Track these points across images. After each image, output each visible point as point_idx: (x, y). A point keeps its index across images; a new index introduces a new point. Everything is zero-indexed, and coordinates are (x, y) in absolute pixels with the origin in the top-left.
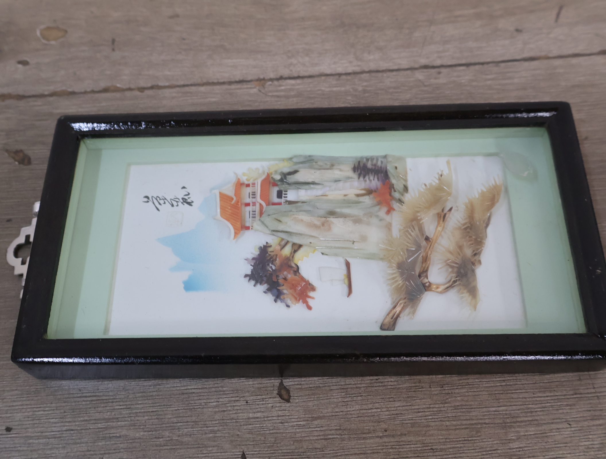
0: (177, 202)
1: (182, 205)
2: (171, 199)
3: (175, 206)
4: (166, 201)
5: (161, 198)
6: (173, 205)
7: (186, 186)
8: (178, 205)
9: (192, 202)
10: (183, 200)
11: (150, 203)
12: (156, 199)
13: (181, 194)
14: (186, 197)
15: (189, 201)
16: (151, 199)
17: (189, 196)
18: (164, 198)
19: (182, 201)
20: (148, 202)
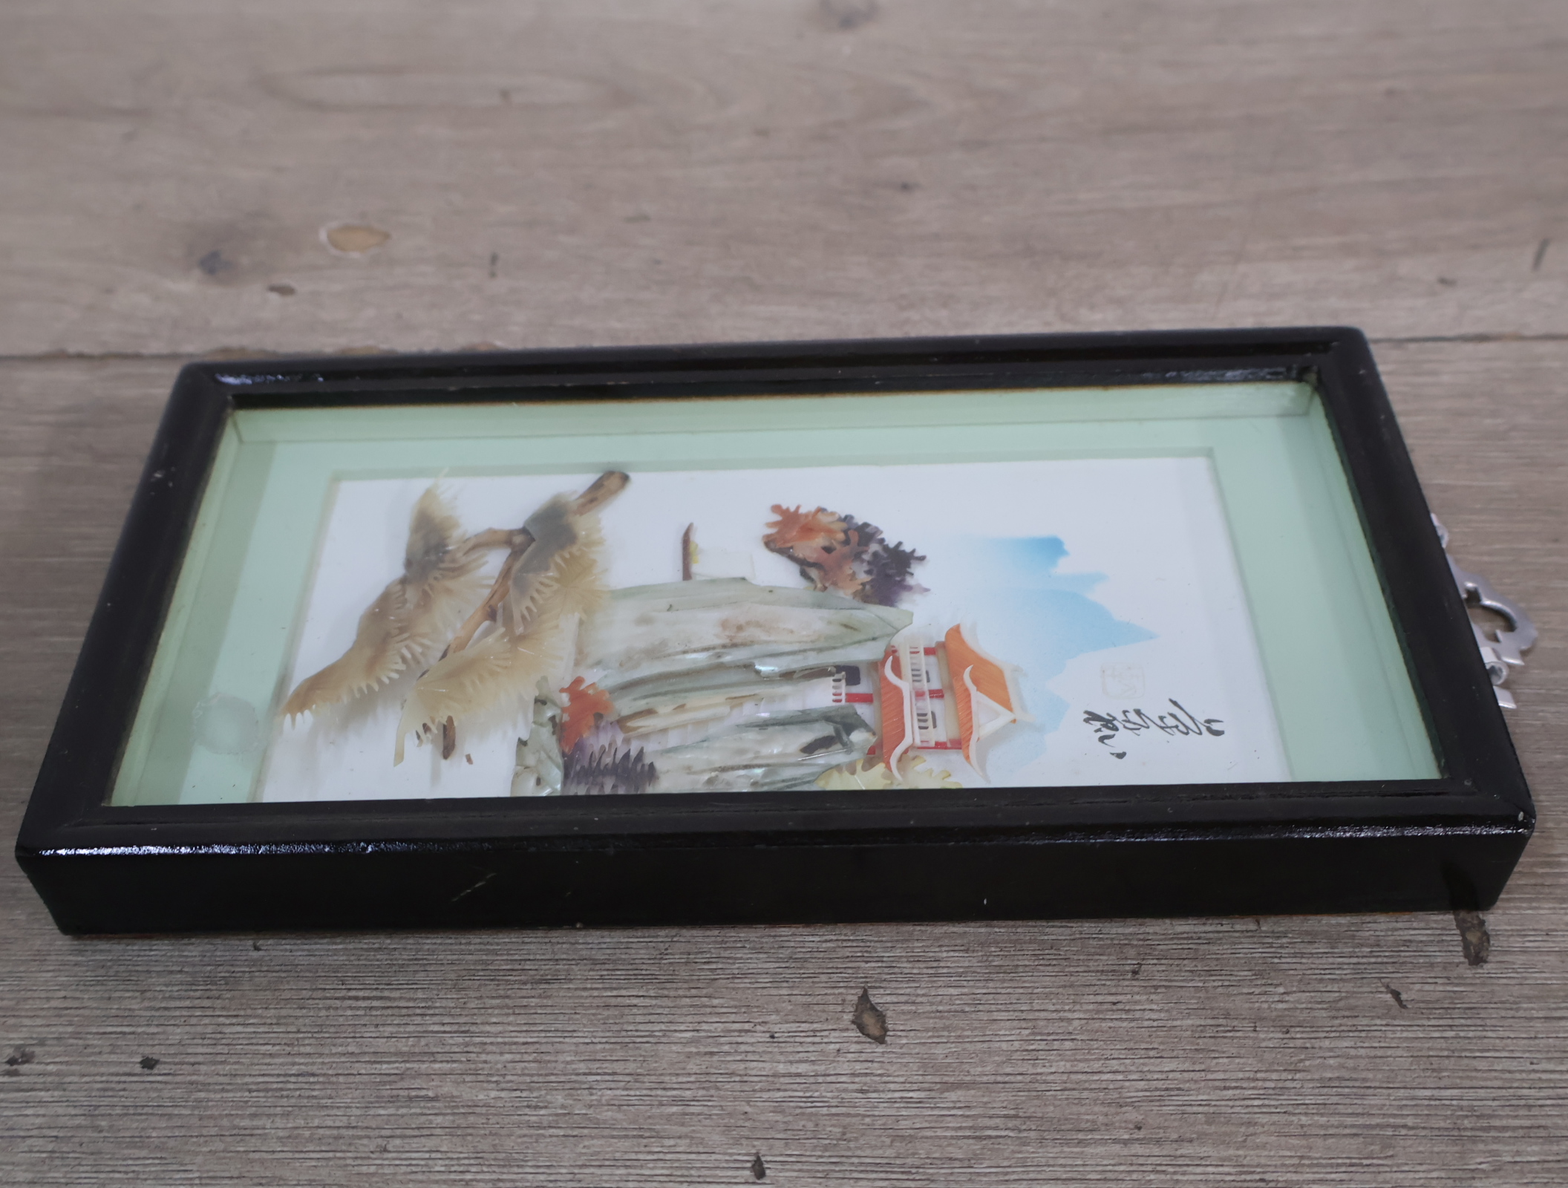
0: (1129, 721)
1: (1114, 715)
2: (1148, 727)
3: (1131, 710)
4: (1163, 725)
5: (1175, 729)
6: (1138, 712)
7: (1114, 758)
8: (1125, 712)
9: (1086, 721)
10: (1114, 725)
11: (1201, 718)
12: (1187, 727)
13: (1122, 739)
14: (1106, 732)
15: (1098, 724)
16: (1203, 729)
17: (1100, 734)
18: (1168, 730)
19: (1115, 722)
20: (1209, 721)
